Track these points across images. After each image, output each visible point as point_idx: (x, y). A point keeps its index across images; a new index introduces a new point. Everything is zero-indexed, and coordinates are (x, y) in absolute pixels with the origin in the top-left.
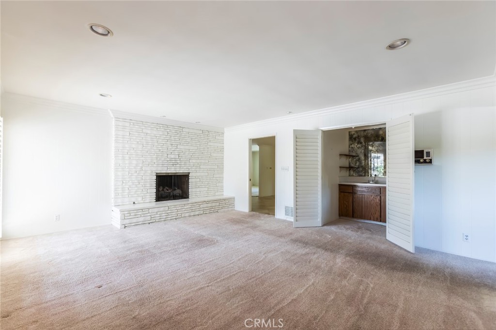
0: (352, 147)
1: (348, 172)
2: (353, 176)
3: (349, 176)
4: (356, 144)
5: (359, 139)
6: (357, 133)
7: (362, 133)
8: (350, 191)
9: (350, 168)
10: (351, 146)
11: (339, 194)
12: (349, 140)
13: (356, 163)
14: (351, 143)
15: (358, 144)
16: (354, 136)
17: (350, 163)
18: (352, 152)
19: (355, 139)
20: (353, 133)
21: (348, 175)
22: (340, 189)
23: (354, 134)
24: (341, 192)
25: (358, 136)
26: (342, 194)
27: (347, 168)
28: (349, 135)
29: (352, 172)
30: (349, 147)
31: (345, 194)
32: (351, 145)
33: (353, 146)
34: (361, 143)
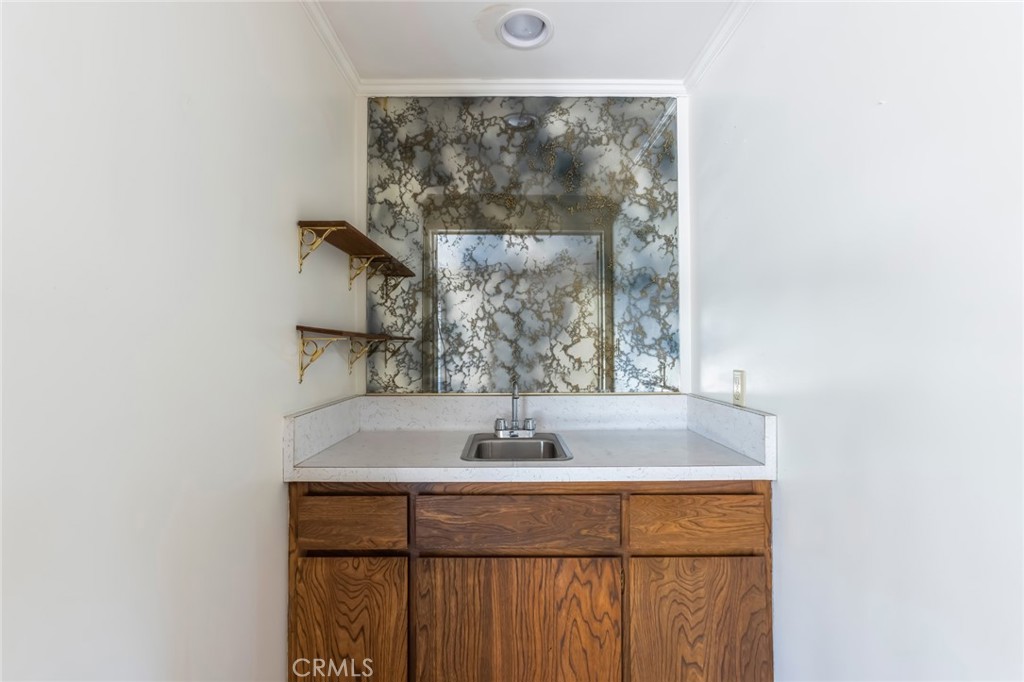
0: (389, 205)
1: (360, 365)
2: (390, 389)
3: (371, 391)
4: (415, 186)
5: (435, 152)
6: (421, 111)
7: (451, 118)
8: (384, 542)
9: (373, 340)
10: (380, 197)
11: (296, 574)
12: (371, 156)
13: (412, 308)
14: (385, 173)
15: (425, 182)
16: (403, 133)
17: (371, 309)
18: (389, 231)
19: (407, 150)
20: (393, 110)
21: (361, 388)
22: (296, 529)
23: (401, 119)
24: (311, 554)
25: (428, 134)
26: (320, 568)
27: (353, 336)
28: (371, 121)
29: (387, 369)
30: (371, 201)
31: (348, 563)
32: (383, 186)
33: (393, 193)
34: (445, 180)
